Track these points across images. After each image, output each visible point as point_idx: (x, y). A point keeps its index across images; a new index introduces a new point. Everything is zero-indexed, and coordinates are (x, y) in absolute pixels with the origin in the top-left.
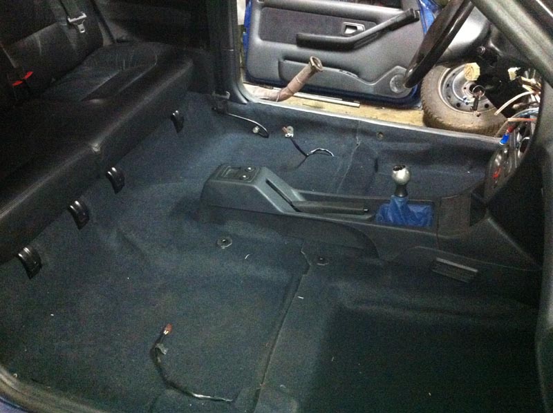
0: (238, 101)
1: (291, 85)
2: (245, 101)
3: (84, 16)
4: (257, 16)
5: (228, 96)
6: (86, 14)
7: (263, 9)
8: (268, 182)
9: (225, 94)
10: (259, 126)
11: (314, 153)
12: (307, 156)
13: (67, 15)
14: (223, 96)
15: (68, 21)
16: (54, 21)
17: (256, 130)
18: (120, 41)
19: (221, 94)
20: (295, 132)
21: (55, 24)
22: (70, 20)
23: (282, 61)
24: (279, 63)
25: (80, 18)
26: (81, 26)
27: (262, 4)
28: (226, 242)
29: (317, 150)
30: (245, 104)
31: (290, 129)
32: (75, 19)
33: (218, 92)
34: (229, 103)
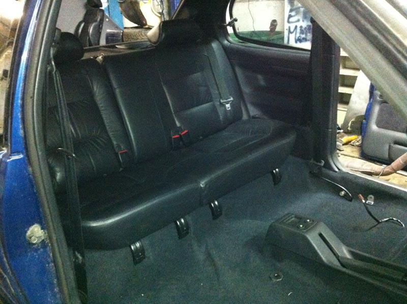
0: (331, 169)
1: (394, 164)
2: (337, 170)
3: (232, 99)
4: (376, 109)
5: (322, 164)
6: (233, 98)
7: (382, 105)
8: (321, 235)
9: (320, 162)
10: (345, 191)
11: (386, 221)
12: (379, 223)
13: (221, 98)
14: (319, 164)
15: (220, 101)
16: (211, 101)
17: (343, 193)
18: (254, 117)
19: (317, 162)
20: (375, 201)
21: (211, 103)
22: (222, 101)
23: (392, 145)
24: (390, 146)
25: (229, 100)
26: (228, 106)
27: (382, 101)
28: (278, 277)
29: (390, 219)
30: (336, 172)
31: (371, 198)
32: (225, 101)
33: (315, 159)
34: (323, 169)
